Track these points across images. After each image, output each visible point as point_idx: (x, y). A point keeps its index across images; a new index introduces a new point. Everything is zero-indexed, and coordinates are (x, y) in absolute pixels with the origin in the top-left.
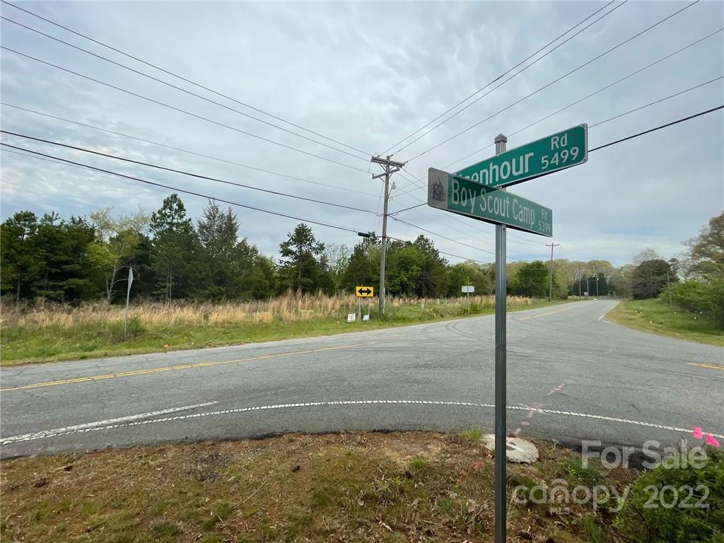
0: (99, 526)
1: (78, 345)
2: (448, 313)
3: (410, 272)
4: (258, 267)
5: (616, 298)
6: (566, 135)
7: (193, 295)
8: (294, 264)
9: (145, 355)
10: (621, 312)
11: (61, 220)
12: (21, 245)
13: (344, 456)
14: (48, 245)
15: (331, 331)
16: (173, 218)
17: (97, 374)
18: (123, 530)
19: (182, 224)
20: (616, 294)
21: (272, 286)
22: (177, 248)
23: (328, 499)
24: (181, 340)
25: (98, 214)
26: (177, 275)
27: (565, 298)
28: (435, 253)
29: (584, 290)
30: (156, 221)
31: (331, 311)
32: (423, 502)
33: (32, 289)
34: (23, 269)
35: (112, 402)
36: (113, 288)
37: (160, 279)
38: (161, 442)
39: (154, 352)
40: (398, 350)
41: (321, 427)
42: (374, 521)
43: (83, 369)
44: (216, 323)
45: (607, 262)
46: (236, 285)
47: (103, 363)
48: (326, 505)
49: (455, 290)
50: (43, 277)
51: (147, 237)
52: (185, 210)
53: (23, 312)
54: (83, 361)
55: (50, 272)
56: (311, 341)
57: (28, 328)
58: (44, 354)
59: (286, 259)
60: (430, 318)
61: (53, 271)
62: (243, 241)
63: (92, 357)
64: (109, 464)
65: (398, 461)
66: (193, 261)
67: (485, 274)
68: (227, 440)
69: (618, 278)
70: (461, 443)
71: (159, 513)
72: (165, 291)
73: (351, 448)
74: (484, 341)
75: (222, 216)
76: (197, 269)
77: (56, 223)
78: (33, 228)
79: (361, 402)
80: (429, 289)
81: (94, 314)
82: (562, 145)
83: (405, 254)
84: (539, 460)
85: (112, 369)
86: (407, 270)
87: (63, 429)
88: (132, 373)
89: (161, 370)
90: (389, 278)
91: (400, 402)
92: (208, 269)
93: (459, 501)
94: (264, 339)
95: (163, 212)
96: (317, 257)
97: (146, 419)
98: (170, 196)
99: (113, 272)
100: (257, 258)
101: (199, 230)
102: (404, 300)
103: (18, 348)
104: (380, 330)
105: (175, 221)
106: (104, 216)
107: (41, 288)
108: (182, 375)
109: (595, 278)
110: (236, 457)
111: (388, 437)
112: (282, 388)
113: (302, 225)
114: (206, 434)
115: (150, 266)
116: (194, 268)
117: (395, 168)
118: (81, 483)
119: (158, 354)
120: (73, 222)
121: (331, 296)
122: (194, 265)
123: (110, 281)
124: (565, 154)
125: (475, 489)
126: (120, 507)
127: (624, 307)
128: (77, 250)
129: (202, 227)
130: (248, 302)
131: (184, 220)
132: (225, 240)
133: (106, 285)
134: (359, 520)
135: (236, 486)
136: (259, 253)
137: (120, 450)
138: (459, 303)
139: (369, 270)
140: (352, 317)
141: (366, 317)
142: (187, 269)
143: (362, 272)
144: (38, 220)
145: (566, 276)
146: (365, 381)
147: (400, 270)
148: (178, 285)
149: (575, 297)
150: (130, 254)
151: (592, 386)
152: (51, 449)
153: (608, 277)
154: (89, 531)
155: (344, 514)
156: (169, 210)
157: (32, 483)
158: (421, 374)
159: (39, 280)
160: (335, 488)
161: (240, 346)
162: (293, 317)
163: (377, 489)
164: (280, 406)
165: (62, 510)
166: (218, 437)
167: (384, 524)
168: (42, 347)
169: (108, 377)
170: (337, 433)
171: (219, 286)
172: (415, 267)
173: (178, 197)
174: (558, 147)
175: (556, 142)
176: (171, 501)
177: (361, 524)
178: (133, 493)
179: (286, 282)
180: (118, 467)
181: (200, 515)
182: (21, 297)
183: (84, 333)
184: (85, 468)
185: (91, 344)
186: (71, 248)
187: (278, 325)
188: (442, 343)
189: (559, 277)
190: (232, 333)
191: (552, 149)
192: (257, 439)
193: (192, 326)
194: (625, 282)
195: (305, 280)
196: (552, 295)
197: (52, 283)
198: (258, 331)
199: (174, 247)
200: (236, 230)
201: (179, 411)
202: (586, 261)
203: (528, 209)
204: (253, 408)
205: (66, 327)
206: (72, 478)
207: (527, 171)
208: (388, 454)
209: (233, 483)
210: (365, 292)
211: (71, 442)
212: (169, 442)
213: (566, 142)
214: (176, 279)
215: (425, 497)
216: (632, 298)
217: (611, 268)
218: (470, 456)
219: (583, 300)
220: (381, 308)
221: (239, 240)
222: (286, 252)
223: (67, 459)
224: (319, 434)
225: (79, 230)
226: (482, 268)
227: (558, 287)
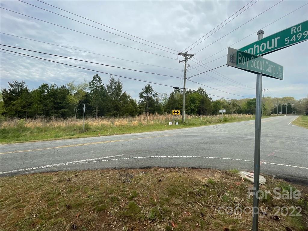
0: (92, 196)
1: (68, 134)
2: (213, 122)
3: (195, 104)
4: (130, 103)
5: (297, 115)
6: (301, 25)
7: (106, 115)
8: (145, 101)
9: (92, 138)
10: (300, 121)
11: (57, 87)
12: (45, 97)
13: (178, 177)
14: (53, 96)
15: (162, 129)
16: (97, 84)
17: (77, 144)
18: (100, 198)
19: (101, 86)
20: (297, 113)
21: (136, 111)
22: (99, 96)
23: (175, 193)
24: (104, 132)
25: (69, 83)
26: (100, 107)
27: (269, 115)
28: (206, 95)
29: (280, 111)
30: (91, 86)
31: (162, 121)
32: (214, 196)
33: (50, 113)
34: (46, 106)
35: (85, 154)
36: (77, 113)
37: (94, 109)
38: (106, 168)
39: (95, 136)
40: (193, 136)
41: (167, 166)
42: (195, 202)
43: (72, 142)
44: (117, 126)
45: (292, 97)
46: (123, 110)
47: (78, 140)
48: (174, 195)
49: (215, 112)
50: (53, 109)
51: (88, 92)
52: (101, 81)
53: (48, 122)
54: (70, 139)
55: (55, 106)
56: (155, 133)
57: (50, 127)
58: (57, 137)
59: (142, 99)
60: (205, 124)
61: (56, 106)
62: (124, 93)
63: (73, 138)
64: (89, 175)
65: (202, 180)
66: (105, 101)
67: (229, 105)
68: (131, 169)
69: (298, 105)
70: (229, 174)
71: (111, 193)
72: (96, 113)
73: (181, 174)
74: (232, 133)
75: (116, 83)
76: (107, 104)
77: (56, 88)
78: (48, 90)
79: (182, 156)
80: (203, 111)
81: (72, 122)
82: (298, 31)
83: (193, 96)
84: (266, 183)
85: (82, 142)
86: (194, 103)
87: (71, 162)
88: (89, 144)
89: (100, 143)
90: (186, 107)
91: (199, 157)
92: (111, 104)
93: (231, 197)
94: (136, 132)
95: (93, 82)
96: (154, 98)
97: (99, 160)
98: (95, 75)
99: (76, 106)
100: (130, 100)
101: (107, 89)
102: (193, 116)
103: (48, 135)
104: (184, 129)
105: (98, 85)
106: (72, 84)
107: (52, 113)
108: (108, 145)
109: (286, 105)
110: (135, 175)
111: (196, 171)
112: (148, 150)
113: (148, 85)
114: (123, 166)
115: (89, 103)
116: (106, 104)
117: (189, 57)
118: (82, 181)
119: (97, 137)
120: (61, 87)
121: (161, 115)
122: (106, 103)
123: (76, 110)
124: (299, 35)
125: (238, 193)
126: (97, 190)
127: (301, 119)
128: (64, 98)
129: (108, 87)
130: (128, 117)
131: (101, 84)
132: (118, 92)
133: (74, 111)
134: (188, 201)
135: (137, 185)
136: (131, 98)
137: (93, 170)
138: (218, 117)
139: (177, 103)
140: (171, 123)
141: (177, 123)
142: (104, 105)
143: (174, 104)
144: (49, 87)
145: (270, 104)
146: (181, 149)
147: (190, 103)
148: (101, 111)
149: (275, 114)
150: (82, 99)
151: (289, 153)
152: (69, 169)
153: (293, 105)
154: (88, 197)
155: (182, 199)
156: (95, 81)
157: (66, 180)
158: (206, 146)
159: (52, 110)
160: (177, 189)
161: (127, 135)
162: (146, 123)
163: (194, 190)
164: (148, 157)
165: (78, 189)
166: (127, 168)
167: (199, 204)
168: (56, 134)
169: (81, 145)
170: (174, 168)
171: (116, 111)
172: (197, 102)
173: (98, 75)
174: (295, 32)
175: (294, 30)
176: (115, 189)
177: (189, 203)
178: (100, 185)
179: (142, 109)
180: (93, 176)
181: (126, 195)
182: (46, 116)
183: (69, 129)
184: (82, 176)
185: (72, 133)
186: (61, 97)
187: (140, 127)
188: (213, 134)
189: (267, 105)
190: (123, 129)
191: (292, 33)
192: (142, 169)
193: (107, 127)
194: (301, 107)
195: (150, 108)
196: (263, 113)
197: (56, 111)
198: (133, 129)
199: (98, 96)
200: (121, 88)
201: (110, 158)
202: (281, 97)
203: (272, 66)
204: (138, 157)
205: (63, 127)
206: (78, 179)
207: (276, 46)
208: (197, 177)
209: (136, 184)
210: (176, 112)
211: (75, 167)
212: (109, 168)
213: (301, 29)
214: (100, 109)
215: (215, 195)
216: (305, 114)
217: (294, 101)
218: (234, 180)
219: (279, 116)
220: (183, 120)
221: (123, 92)
222: (142, 97)
223: (75, 172)
224: (167, 168)
225: (63, 90)
226: (228, 102)
227: (266, 110)
